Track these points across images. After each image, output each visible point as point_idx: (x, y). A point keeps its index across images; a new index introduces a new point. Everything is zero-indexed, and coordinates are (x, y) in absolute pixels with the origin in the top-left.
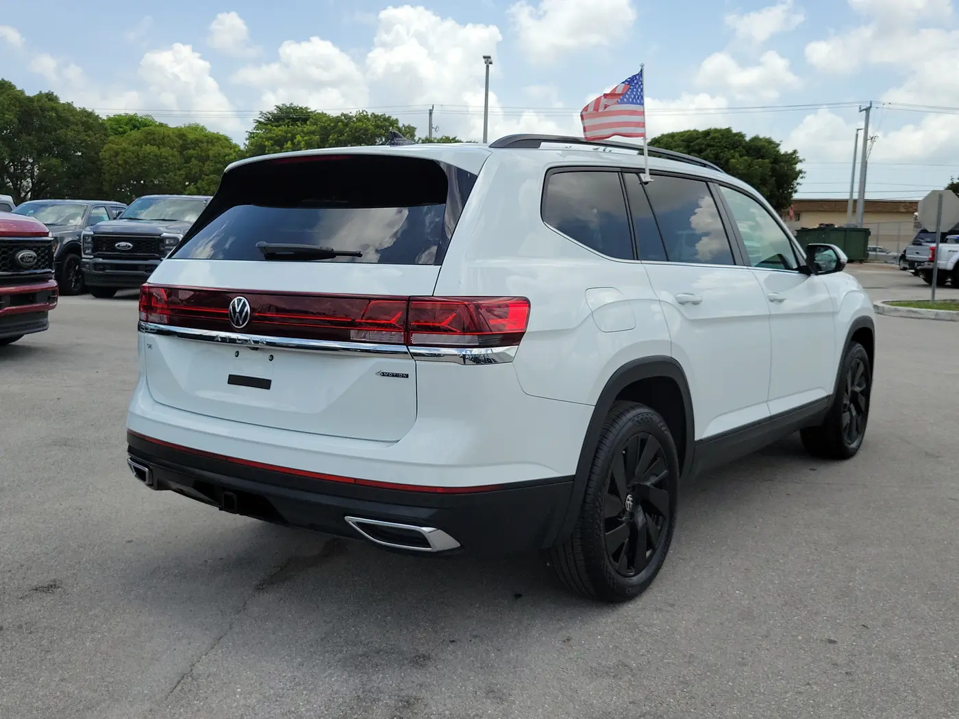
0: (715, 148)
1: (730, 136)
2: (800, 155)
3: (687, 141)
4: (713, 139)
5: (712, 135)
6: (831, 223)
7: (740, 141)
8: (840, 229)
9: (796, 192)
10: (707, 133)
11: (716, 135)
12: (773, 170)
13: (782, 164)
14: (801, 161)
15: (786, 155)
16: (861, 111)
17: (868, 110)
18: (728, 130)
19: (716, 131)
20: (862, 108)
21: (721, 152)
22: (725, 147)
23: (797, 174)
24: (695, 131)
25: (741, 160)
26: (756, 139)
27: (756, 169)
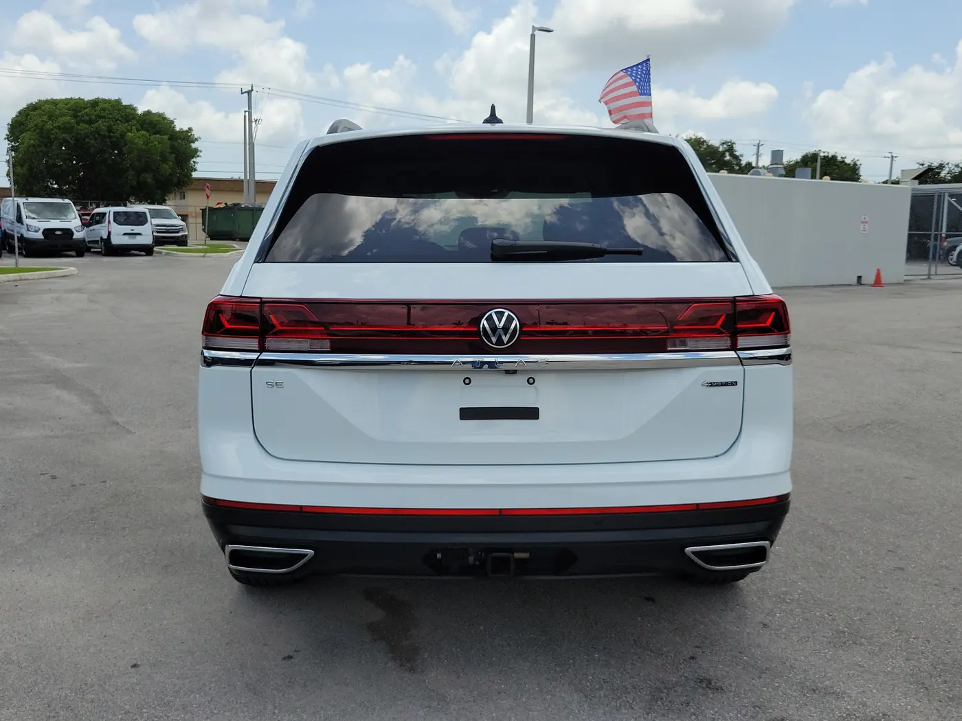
0: (107, 120)
1: (120, 107)
2: (196, 133)
3: (73, 110)
4: (104, 109)
5: (101, 105)
6: (238, 202)
7: (132, 114)
8: (246, 209)
9: (195, 170)
10: (95, 103)
11: (106, 105)
12: (172, 147)
13: (180, 141)
14: (196, 140)
15: (181, 132)
16: (242, 93)
17: (249, 92)
18: (118, 102)
19: (105, 101)
20: (243, 91)
21: (114, 125)
22: (118, 120)
23: (195, 153)
24: (79, 99)
25: (138, 134)
26: (148, 113)
27: (155, 145)
